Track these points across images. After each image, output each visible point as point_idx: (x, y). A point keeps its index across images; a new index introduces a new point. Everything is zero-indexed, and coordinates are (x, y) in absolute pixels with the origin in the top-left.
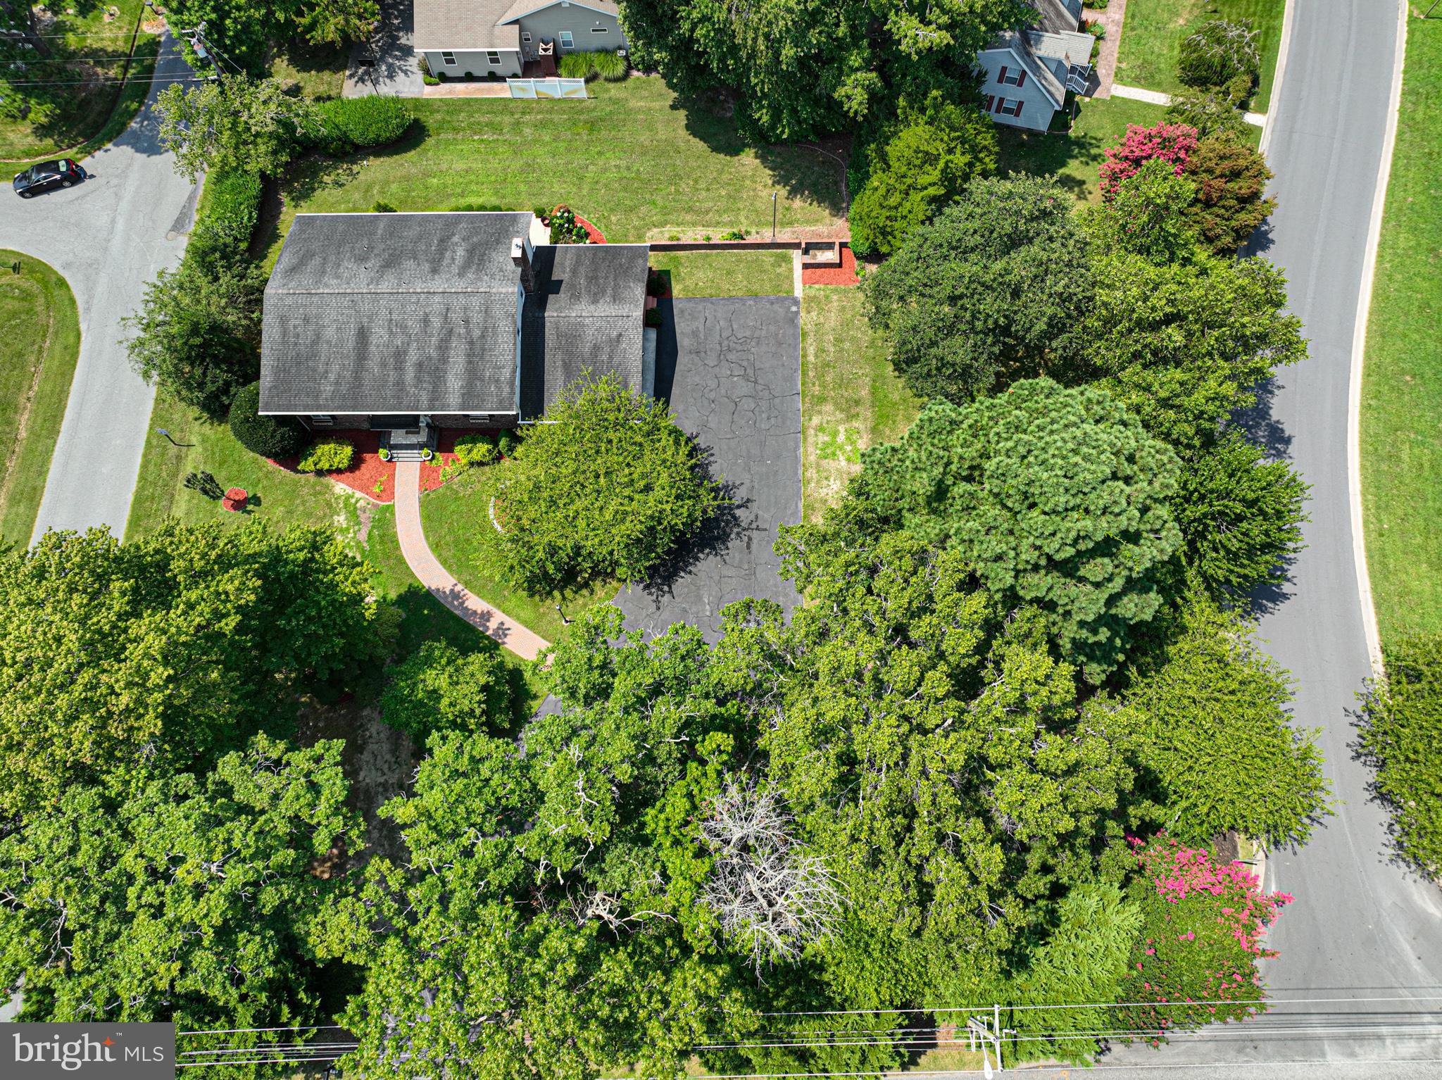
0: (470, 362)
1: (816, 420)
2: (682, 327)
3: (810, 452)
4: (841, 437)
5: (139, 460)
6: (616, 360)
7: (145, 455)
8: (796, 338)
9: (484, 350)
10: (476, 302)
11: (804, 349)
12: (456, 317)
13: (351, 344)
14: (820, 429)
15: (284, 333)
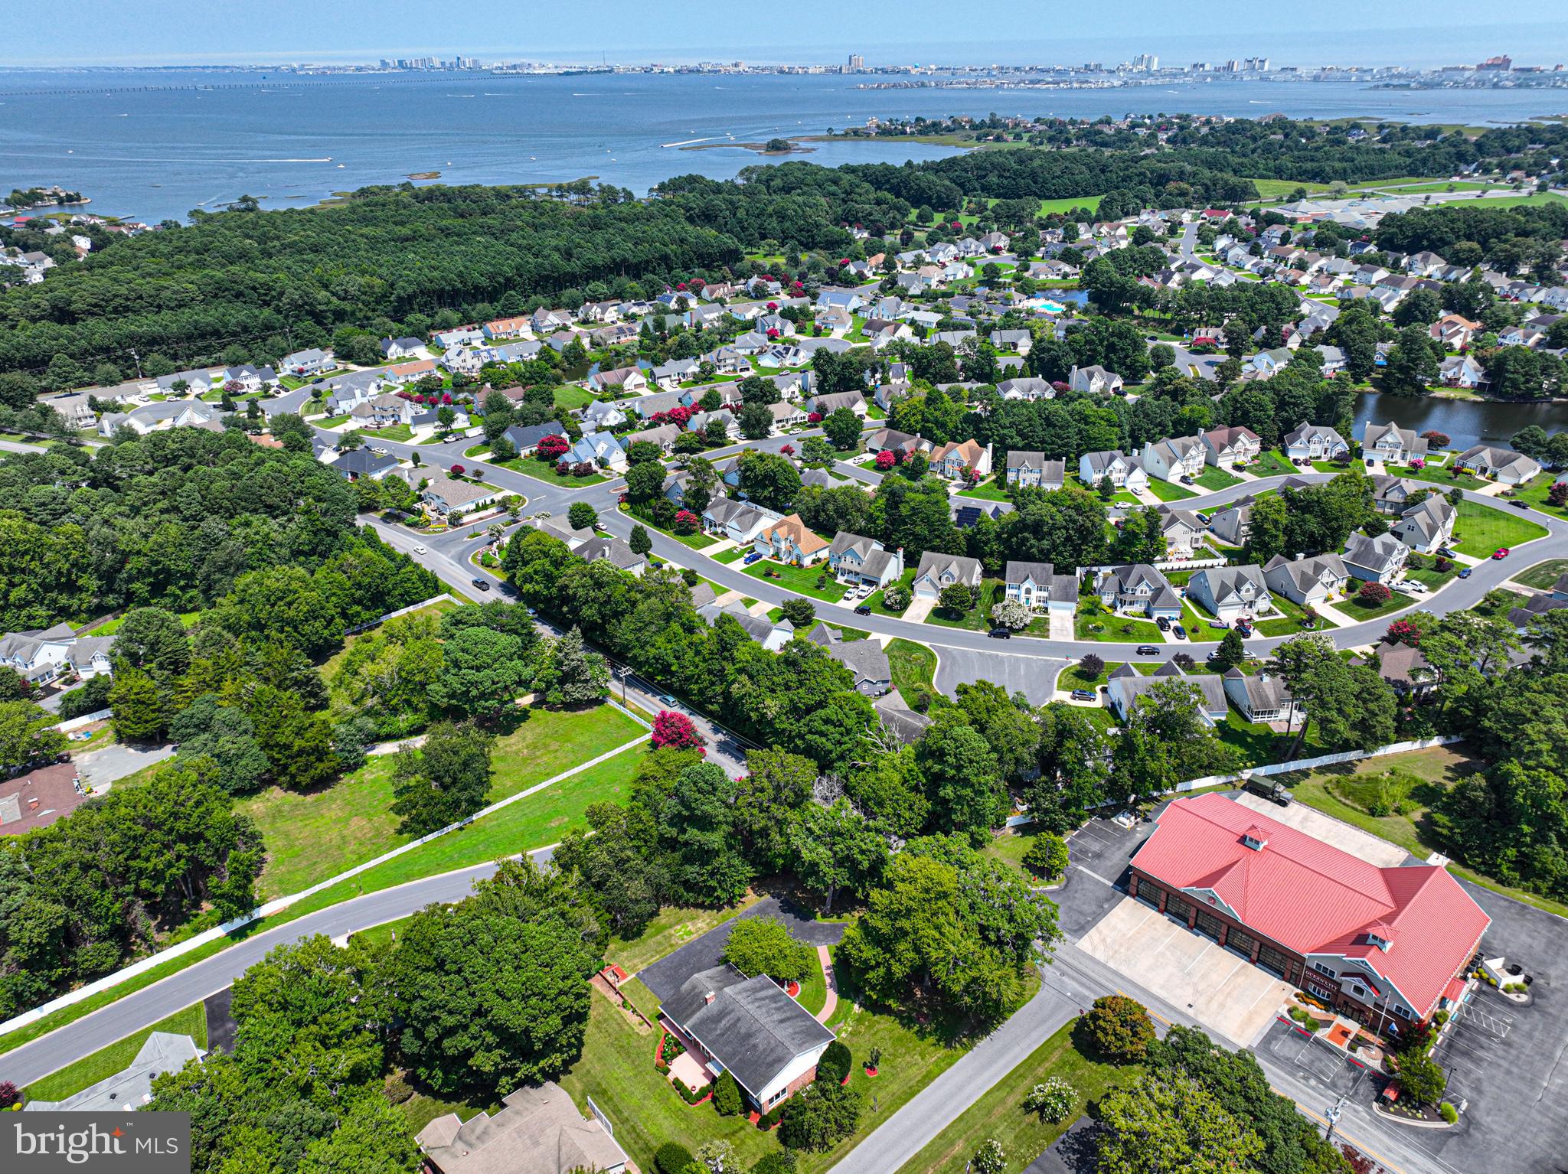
1: (681, 942)
4: (681, 933)
8: (653, 965)
11: (655, 961)
14: (683, 940)
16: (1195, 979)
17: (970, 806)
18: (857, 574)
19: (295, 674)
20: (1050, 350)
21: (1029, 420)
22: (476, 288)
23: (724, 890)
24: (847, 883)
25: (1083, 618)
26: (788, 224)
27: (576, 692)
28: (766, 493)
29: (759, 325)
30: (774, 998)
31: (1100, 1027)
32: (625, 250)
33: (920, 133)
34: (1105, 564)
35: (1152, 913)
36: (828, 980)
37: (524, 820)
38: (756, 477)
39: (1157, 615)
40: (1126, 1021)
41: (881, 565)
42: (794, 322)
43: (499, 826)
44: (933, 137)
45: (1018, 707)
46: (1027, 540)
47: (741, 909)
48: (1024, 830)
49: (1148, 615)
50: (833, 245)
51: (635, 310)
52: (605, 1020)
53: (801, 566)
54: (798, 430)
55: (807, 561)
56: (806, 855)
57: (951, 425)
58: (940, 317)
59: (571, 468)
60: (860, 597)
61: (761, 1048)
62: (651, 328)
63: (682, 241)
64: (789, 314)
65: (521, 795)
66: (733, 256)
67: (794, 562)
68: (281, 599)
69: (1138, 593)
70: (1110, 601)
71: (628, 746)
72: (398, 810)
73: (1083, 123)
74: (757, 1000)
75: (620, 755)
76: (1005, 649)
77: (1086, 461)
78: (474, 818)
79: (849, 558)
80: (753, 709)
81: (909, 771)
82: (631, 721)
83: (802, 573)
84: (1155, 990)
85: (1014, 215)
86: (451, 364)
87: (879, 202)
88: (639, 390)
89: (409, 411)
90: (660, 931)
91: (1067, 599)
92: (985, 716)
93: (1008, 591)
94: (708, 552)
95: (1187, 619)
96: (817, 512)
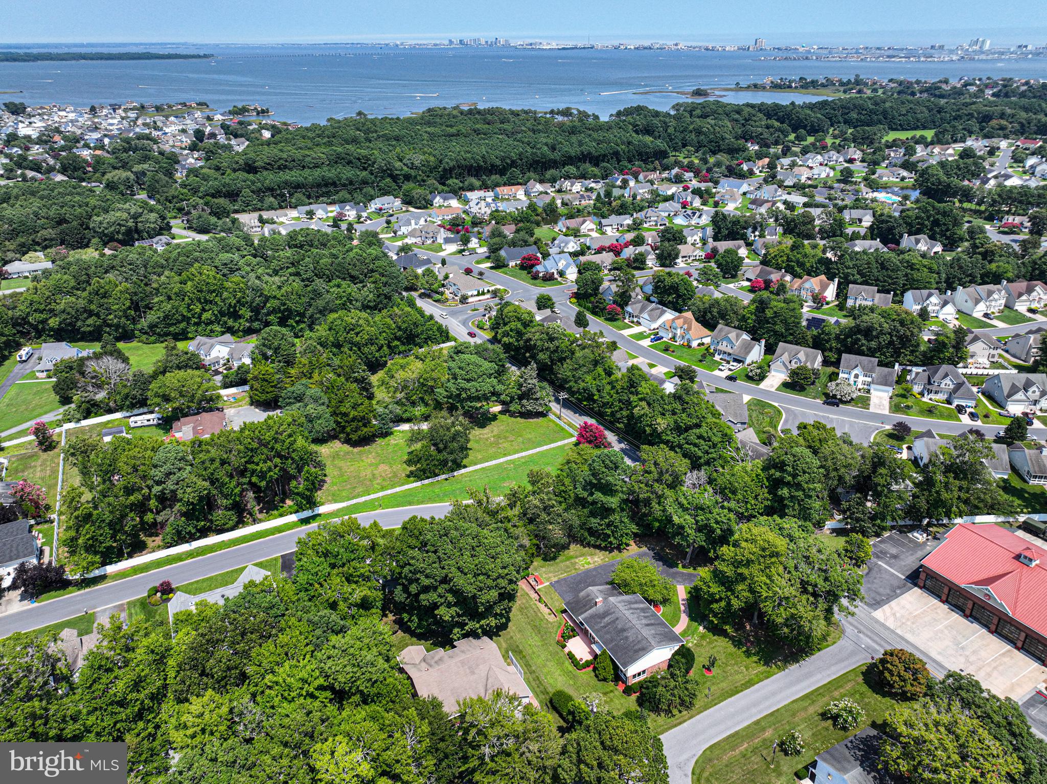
1: (582, 568)
4: (583, 562)
8: (562, 579)
11: (564, 577)
14: (584, 566)
16: (967, 653)
17: (800, 505)
18: (730, 354)
19: (356, 374)
20: (887, 222)
21: (868, 263)
22: (492, 166)
23: (615, 538)
24: (703, 543)
25: (896, 400)
26: (702, 137)
27: (529, 406)
28: (670, 298)
29: (676, 198)
30: (643, 610)
31: (887, 669)
32: (590, 146)
33: (802, 87)
34: (917, 365)
35: (935, 602)
36: (682, 608)
37: (487, 480)
38: (665, 286)
39: (956, 402)
40: (909, 669)
41: (748, 349)
42: (701, 197)
43: (470, 481)
44: (811, 90)
45: (844, 442)
46: (859, 340)
47: (625, 554)
48: (838, 532)
49: (949, 402)
50: (733, 151)
51: (593, 185)
52: (526, 608)
53: (690, 347)
54: (696, 263)
55: (695, 344)
56: (676, 519)
57: (808, 265)
58: (806, 199)
59: (541, 275)
60: (730, 370)
61: (631, 639)
62: (602, 196)
63: (629, 143)
64: (697, 192)
65: (487, 464)
66: (662, 155)
67: (686, 343)
68: (353, 330)
69: (943, 386)
70: (920, 390)
71: (559, 443)
72: (409, 462)
73: (926, 82)
74: (631, 608)
75: (554, 449)
76: (835, 414)
77: (909, 296)
78: (455, 473)
79: (725, 343)
80: (648, 425)
81: (757, 476)
82: (563, 429)
83: (690, 351)
84: (934, 654)
85: (868, 138)
86: (472, 210)
87: (768, 127)
88: (590, 233)
89: (443, 234)
90: (569, 558)
91: (886, 385)
92: (817, 444)
93: (841, 375)
94: (626, 332)
95: (981, 407)
96: (705, 313)
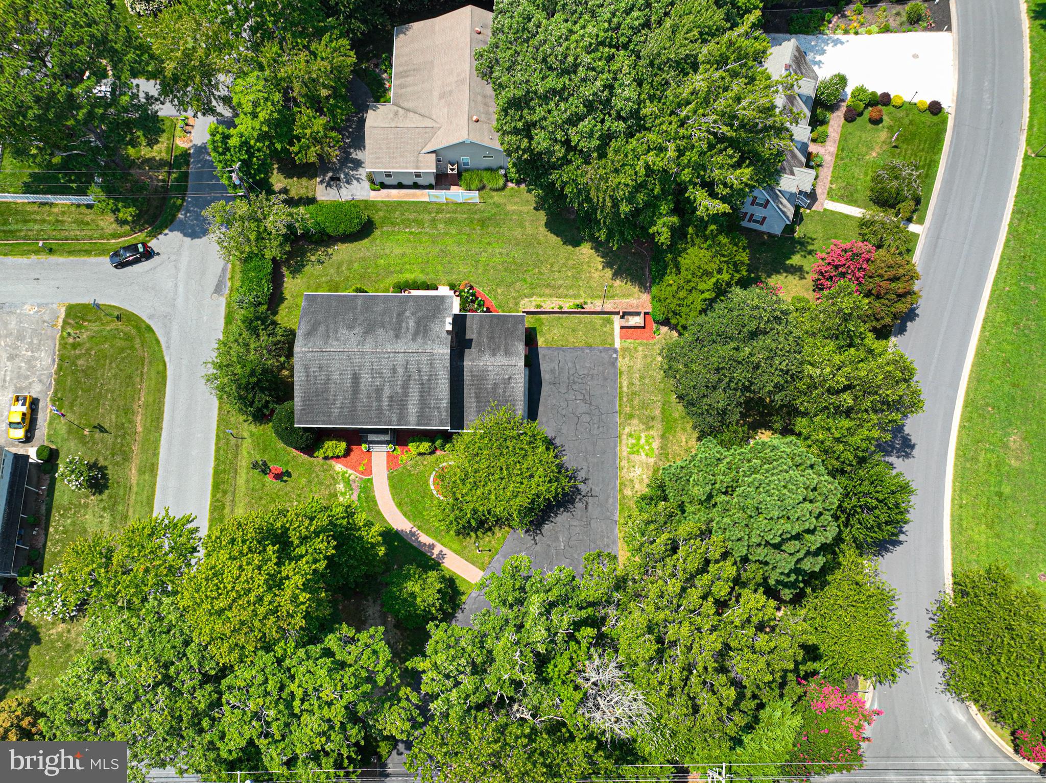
0: (422, 396)
1: (627, 429)
2: (544, 366)
3: (623, 450)
4: (643, 441)
5: (213, 448)
6: (508, 393)
7: (217, 444)
8: (616, 376)
9: (430, 389)
10: (424, 359)
11: (621, 383)
12: (413, 368)
13: (348, 383)
14: (630, 435)
15: (308, 376)
